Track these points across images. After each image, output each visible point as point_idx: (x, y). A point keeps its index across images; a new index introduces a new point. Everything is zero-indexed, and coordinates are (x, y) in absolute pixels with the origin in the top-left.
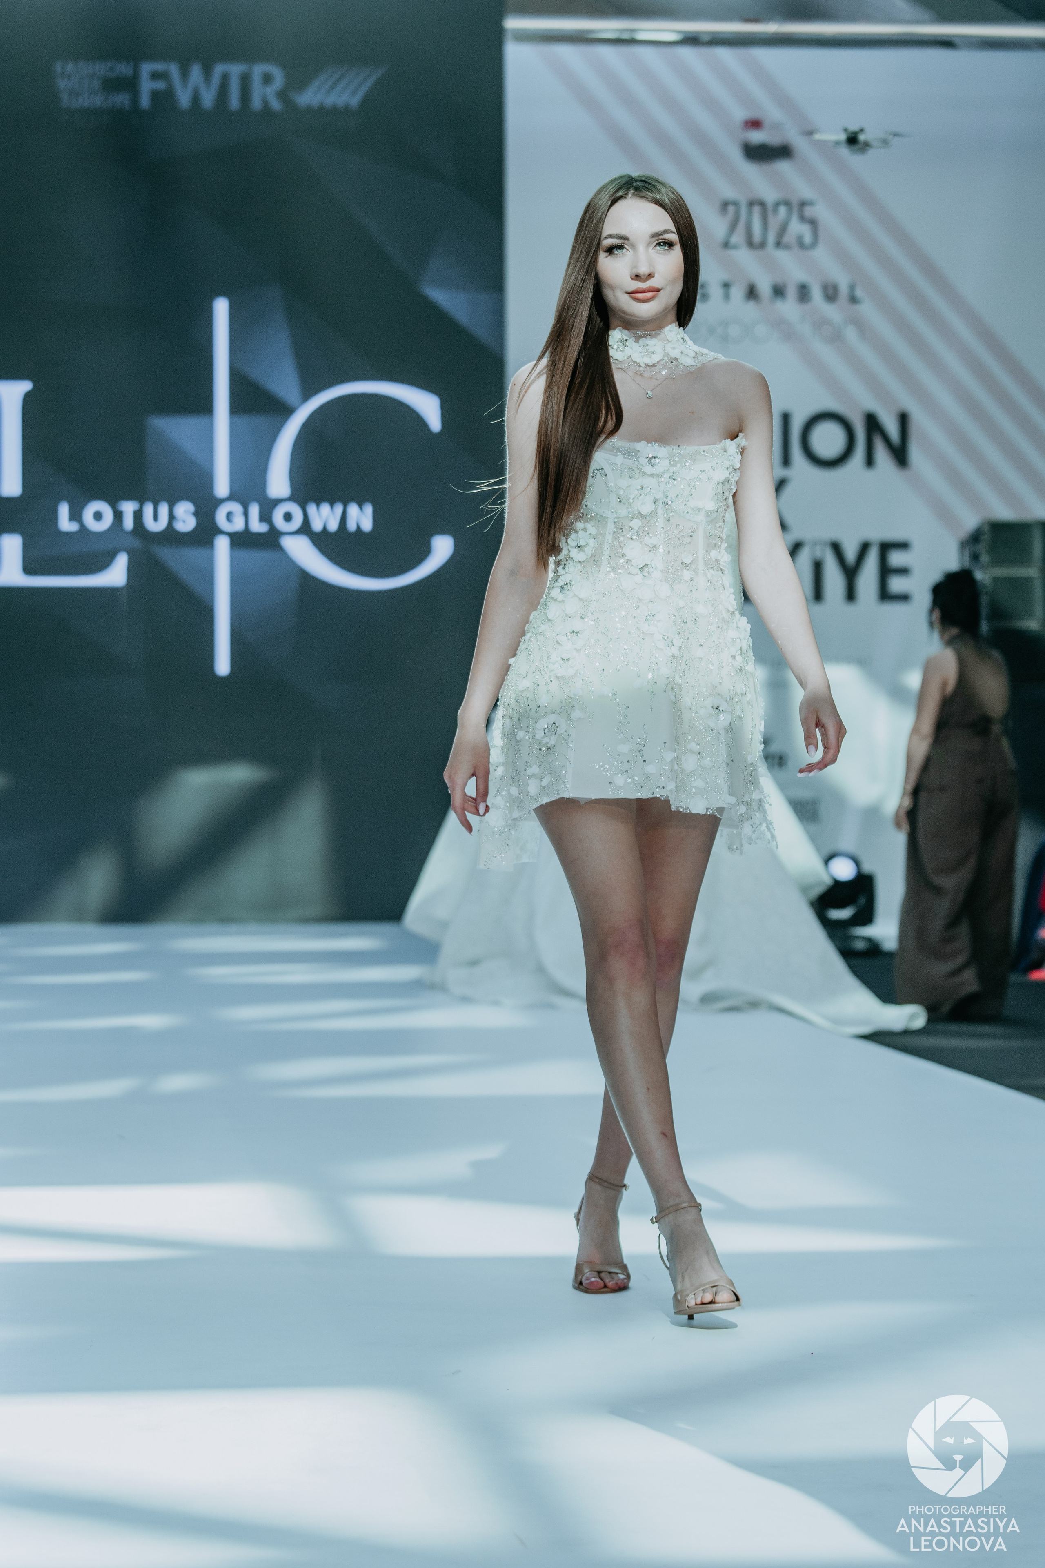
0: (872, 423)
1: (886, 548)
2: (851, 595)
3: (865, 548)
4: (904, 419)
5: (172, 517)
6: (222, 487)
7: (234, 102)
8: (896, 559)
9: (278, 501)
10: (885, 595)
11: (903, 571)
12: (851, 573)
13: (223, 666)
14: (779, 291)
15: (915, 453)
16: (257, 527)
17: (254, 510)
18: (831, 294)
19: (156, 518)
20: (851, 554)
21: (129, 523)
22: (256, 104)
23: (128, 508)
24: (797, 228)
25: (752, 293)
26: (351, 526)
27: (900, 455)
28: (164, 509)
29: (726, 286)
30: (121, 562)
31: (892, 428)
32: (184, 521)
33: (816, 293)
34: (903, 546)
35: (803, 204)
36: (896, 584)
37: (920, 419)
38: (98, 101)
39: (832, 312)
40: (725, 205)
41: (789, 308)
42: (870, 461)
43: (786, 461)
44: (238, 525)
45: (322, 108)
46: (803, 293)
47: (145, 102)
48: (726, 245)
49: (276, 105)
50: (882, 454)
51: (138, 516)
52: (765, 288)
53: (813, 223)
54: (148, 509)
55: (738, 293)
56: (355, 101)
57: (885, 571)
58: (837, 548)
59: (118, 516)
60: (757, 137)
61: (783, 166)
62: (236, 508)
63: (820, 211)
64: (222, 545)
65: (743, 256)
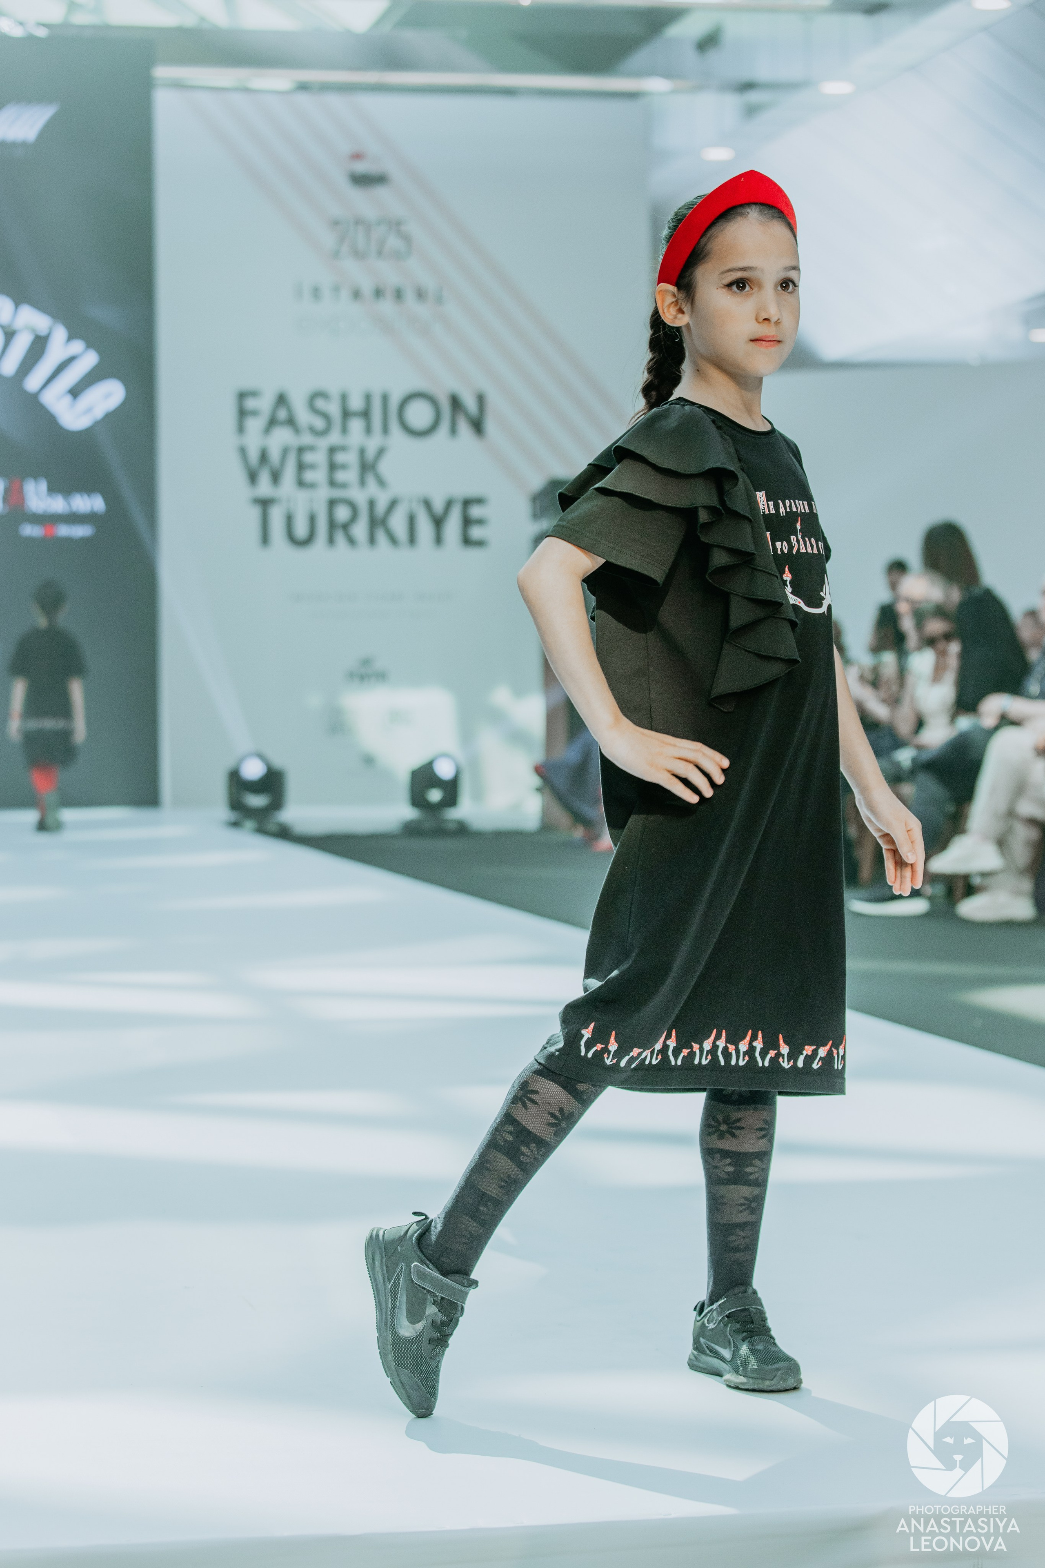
0: (456, 403)
1: (467, 503)
2: (439, 539)
3: (449, 504)
4: (481, 399)
8: (475, 512)
10: (467, 541)
11: (480, 522)
12: (438, 522)
14: (378, 293)
15: (490, 426)
18: (420, 294)
20: (438, 506)
24: (393, 242)
25: (357, 294)
27: (478, 426)
29: (336, 289)
31: (470, 404)
33: (410, 296)
34: (479, 501)
35: (399, 223)
36: (476, 532)
37: (494, 400)
39: (422, 310)
40: (335, 223)
41: (387, 306)
42: (453, 430)
43: (385, 430)
46: (399, 295)
48: (336, 255)
50: (464, 427)
52: (367, 288)
53: (407, 239)
55: (345, 294)
57: (467, 522)
58: (427, 504)
60: (361, 167)
61: (381, 192)
63: (412, 228)
65: (350, 266)
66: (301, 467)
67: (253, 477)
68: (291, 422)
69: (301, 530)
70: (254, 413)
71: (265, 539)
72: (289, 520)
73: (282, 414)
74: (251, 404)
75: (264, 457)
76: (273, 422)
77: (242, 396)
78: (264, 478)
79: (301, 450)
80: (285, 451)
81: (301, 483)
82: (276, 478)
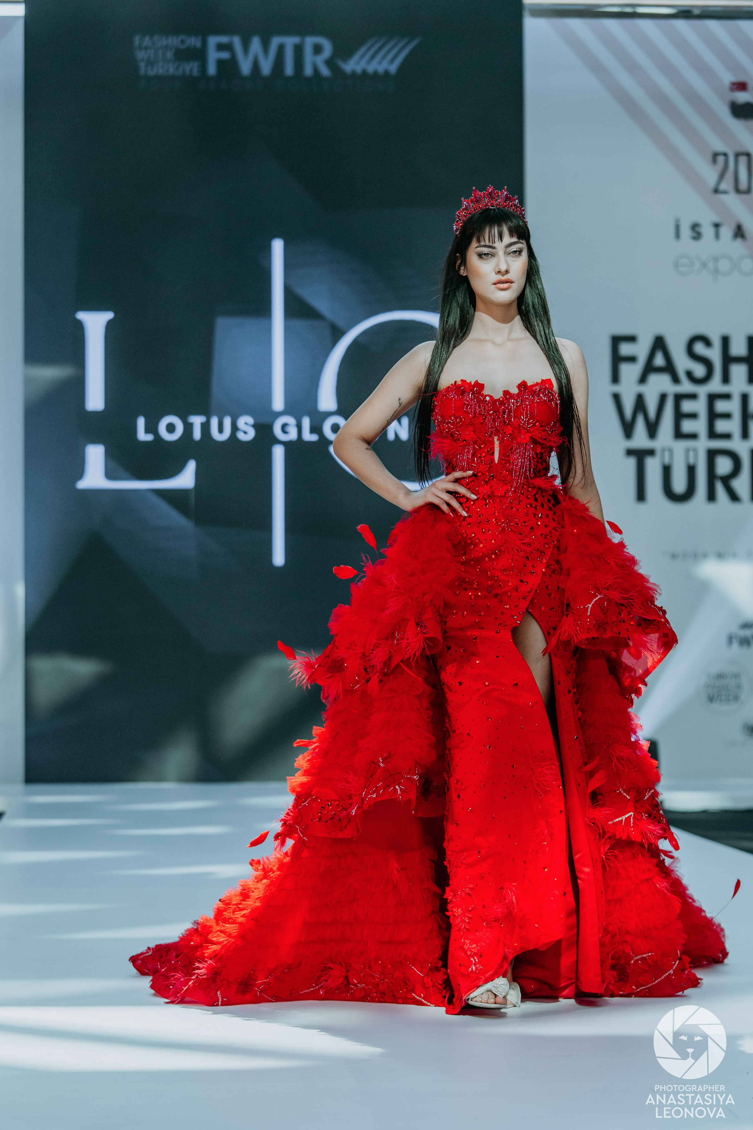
5: (235, 428)
6: (278, 403)
7: (289, 70)
9: (329, 414)
13: (279, 558)
16: (308, 436)
17: (306, 422)
19: (221, 430)
21: (197, 435)
22: (308, 71)
23: (197, 421)
25: (739, 232)
26: (391, 436)
28: (227, 422)
29: (718, 227)
30: (191, 466)
32: (245, 433)
38: (171, 69)
40: (715, 156)
44: (292, 435)
45: (364, 73)
47: (212, 70)
48: (717, 190)
49: (325, 71)
51: (206, 427)
54: (214, 422)
55: (727, 232)
56: (393, 68)
59: (188, 427)
60: (742, 97)
62: (291, 420)
64: (278, 453)
65: (731, 200)
66: (679, 416)
67: (628, 430)
68: (670, 369)
69: (679, 485)
70: (632, 359)
71: (641, 496)
72: (667, 471)
73: (659, 361)
74: (625, 349)
75: (640, 403)
76: (649, 369)
77: (616, 341)
78: (640, 427)
79: (679, 398)
80: (663, 398)
81: (679, 434)
82: (652, 430)
